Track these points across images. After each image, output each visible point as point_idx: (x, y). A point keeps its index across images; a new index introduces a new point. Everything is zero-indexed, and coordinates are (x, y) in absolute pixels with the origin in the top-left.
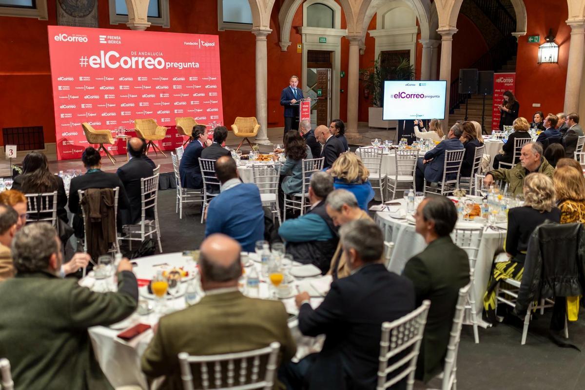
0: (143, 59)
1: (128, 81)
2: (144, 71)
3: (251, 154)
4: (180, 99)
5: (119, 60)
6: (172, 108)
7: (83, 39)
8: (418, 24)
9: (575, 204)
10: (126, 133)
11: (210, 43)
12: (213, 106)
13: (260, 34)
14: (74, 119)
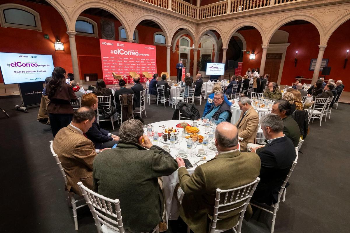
0: (132, 52)
1: (127, 59)
2: (132, 56)
3: (173, 83)
4: (143, 66)
5: (124, 52)
6: (141, 69)
7: (111, 44)
8: (213, 46)
9: (299, 103)
10: (127, 76)
11: (153, 48)
12: (154, 69)
13: (168, 46)
14: (109, 71)
